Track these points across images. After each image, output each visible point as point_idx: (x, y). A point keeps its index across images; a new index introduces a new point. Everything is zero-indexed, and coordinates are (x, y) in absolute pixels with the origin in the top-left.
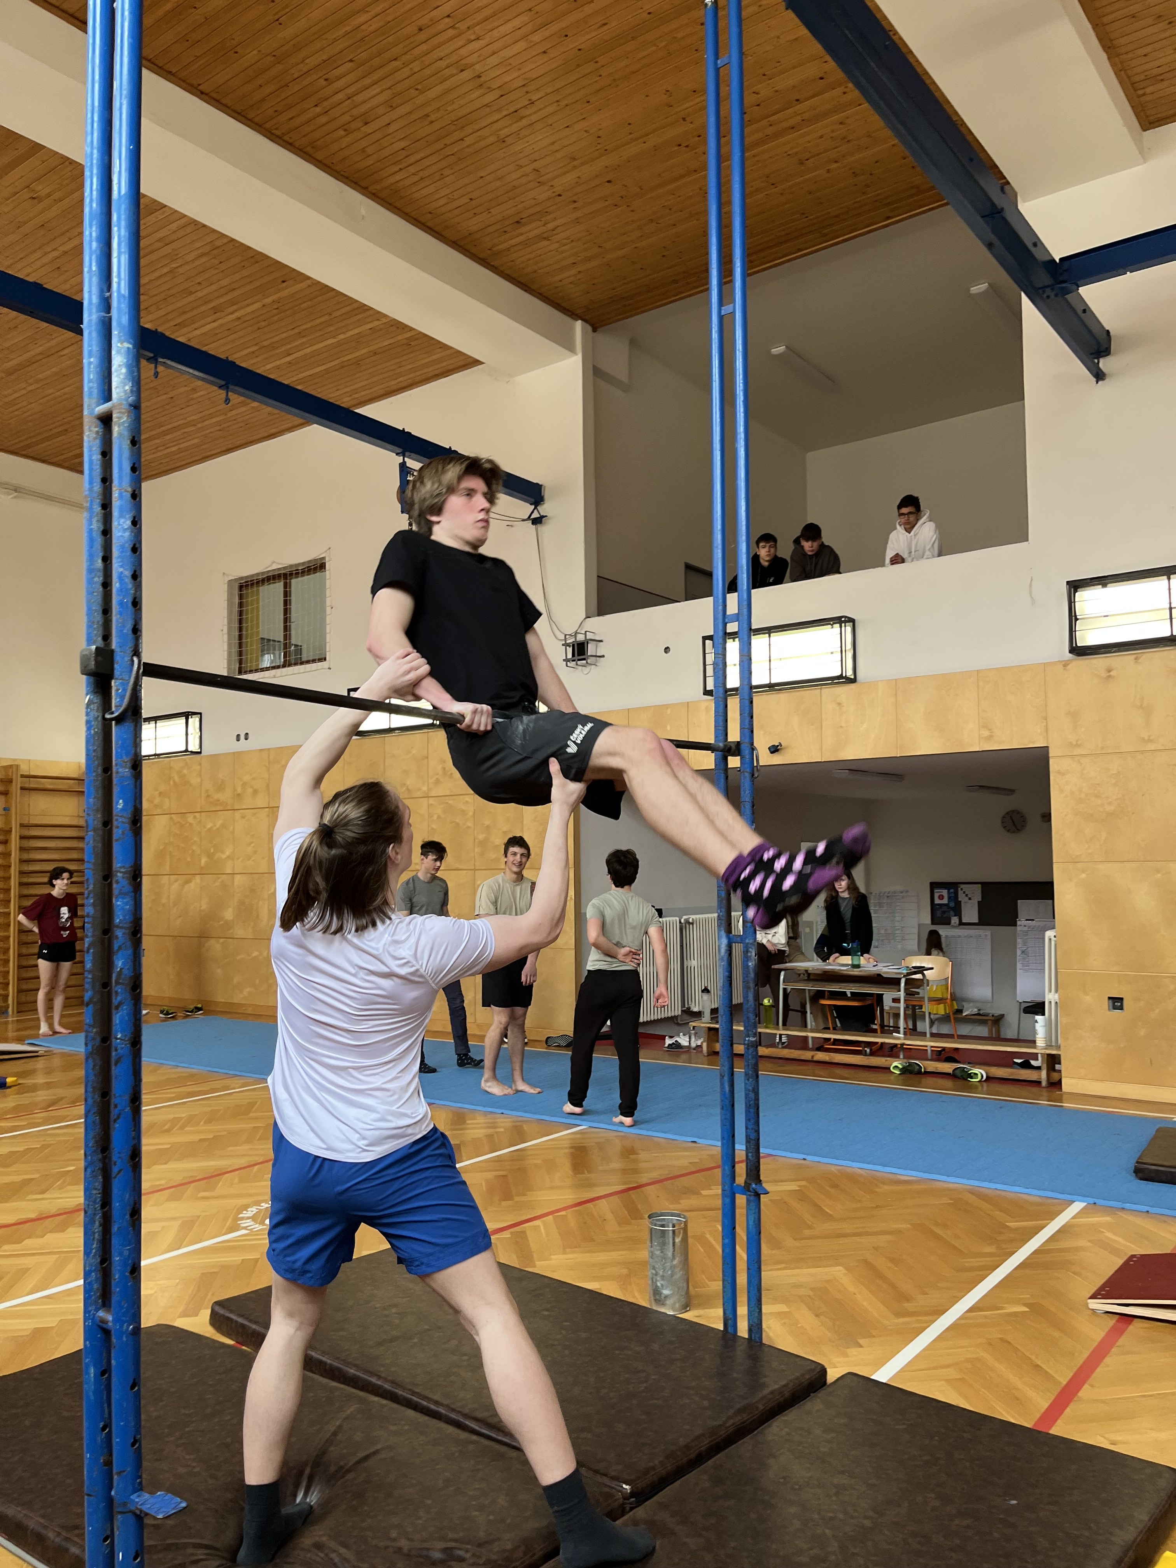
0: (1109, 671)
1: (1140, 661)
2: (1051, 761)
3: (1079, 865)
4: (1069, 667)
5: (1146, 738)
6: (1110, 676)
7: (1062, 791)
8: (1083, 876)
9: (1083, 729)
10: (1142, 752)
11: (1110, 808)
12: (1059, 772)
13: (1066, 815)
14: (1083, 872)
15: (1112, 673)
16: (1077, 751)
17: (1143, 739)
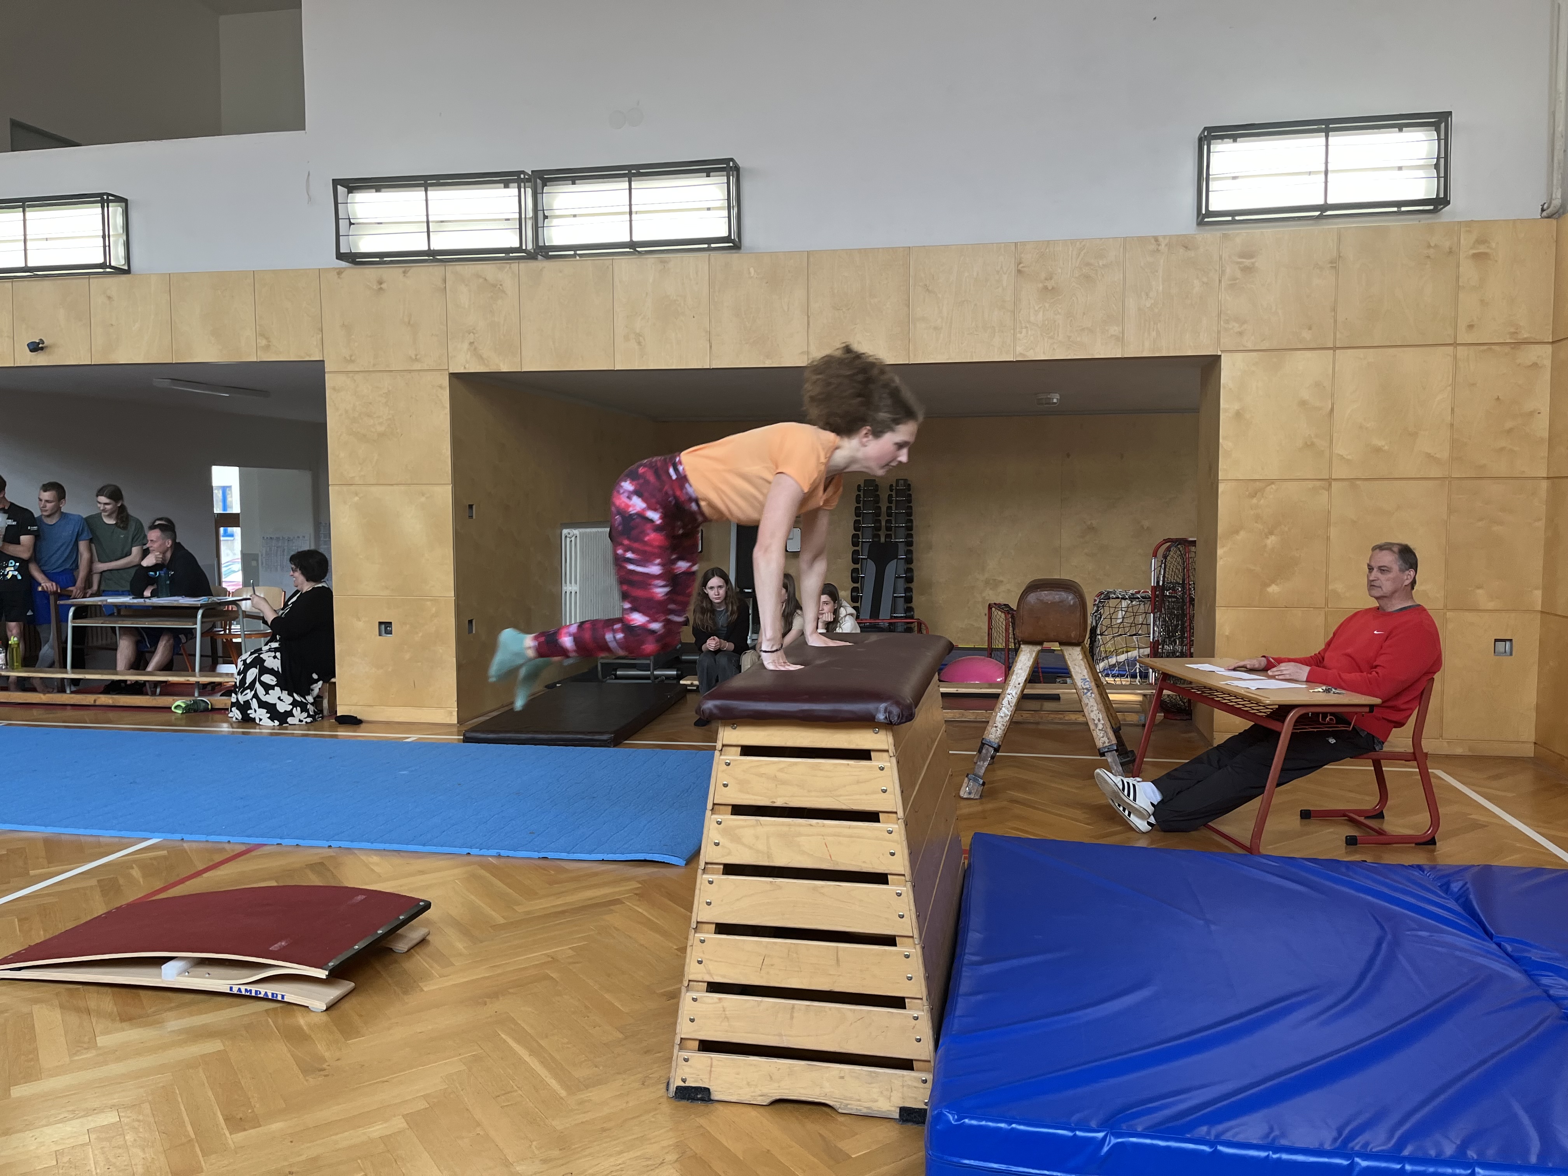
0: (380, 283)
1: (409, 274)
2: (327, 376)
3: (353, 488)
4: (343, 275)
5: (414, 357)
6: (381, 288)
7: (337, 409)
8: (356, 499)
9: (356, 344)
10: (410, 371)
11: (380, 429)
12: (334, 389)
13: (341, 435)
14: (357, 494)
15: (384, 286)
16: (350, 368)
17: (411, 357)
